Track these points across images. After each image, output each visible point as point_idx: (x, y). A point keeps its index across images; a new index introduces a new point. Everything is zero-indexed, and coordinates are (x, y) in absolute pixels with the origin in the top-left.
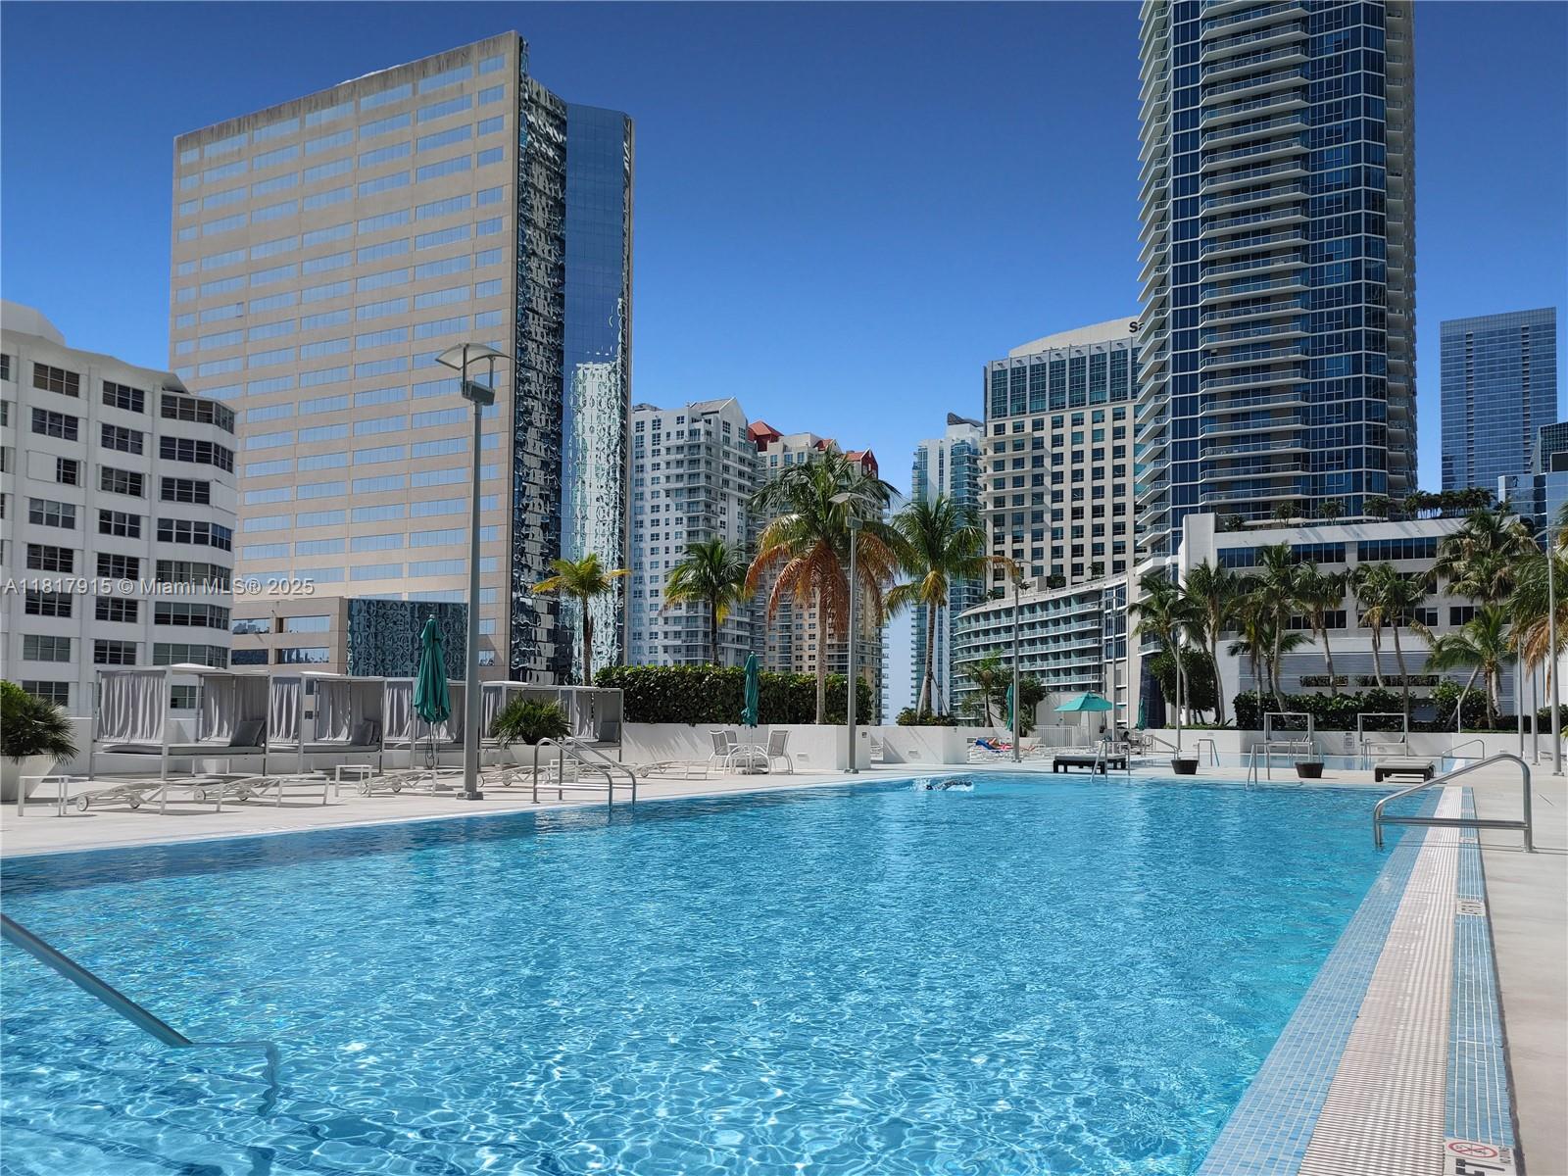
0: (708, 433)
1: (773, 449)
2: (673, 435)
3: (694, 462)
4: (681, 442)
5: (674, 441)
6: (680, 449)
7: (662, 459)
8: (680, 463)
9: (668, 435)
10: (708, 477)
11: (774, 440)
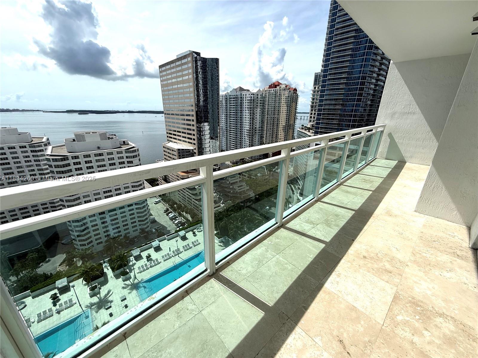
0: (254, 97)
3: (251, 103)
4: (249, 99)
7: (247, 101)
8: (249, 103)
11: (278, 85)
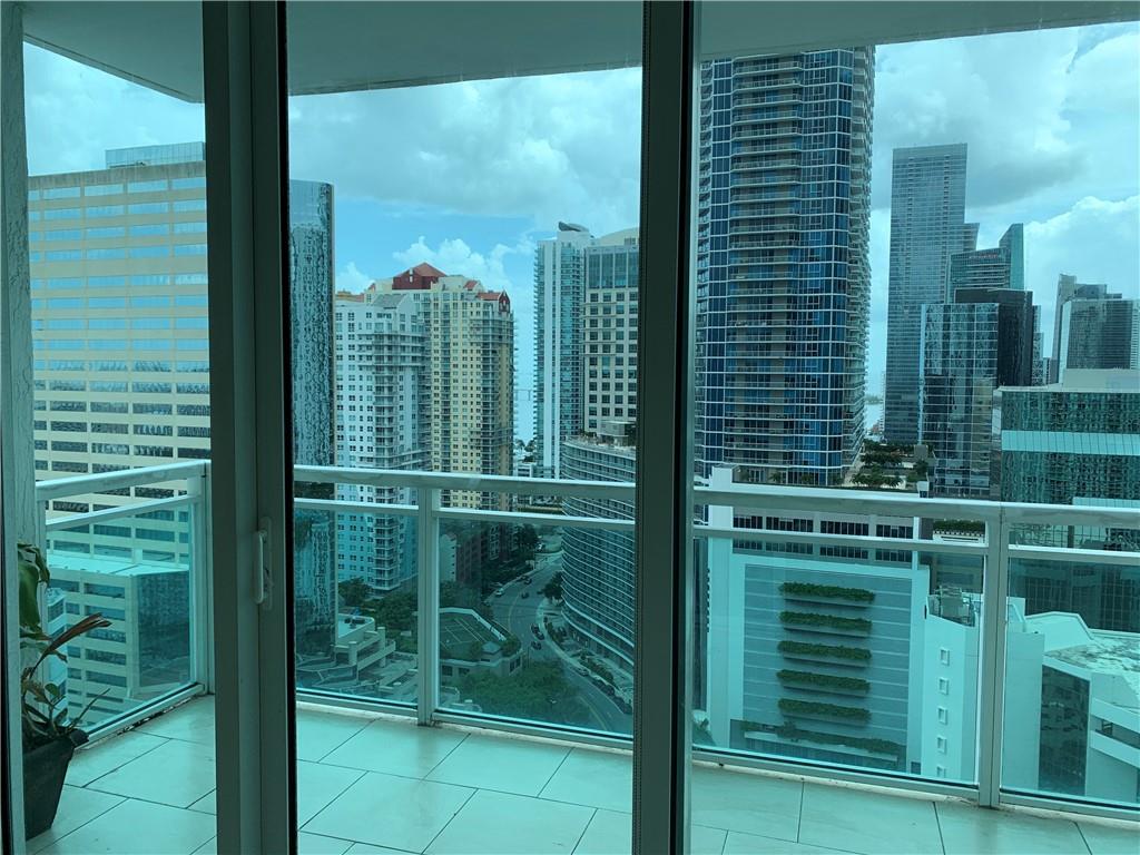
0: (390, 325)
1: (435, 288)
2: (364, 326)
3: (380, 348)
4: (369, 332)
5: (365, 331)
6: (368, 337)
7: (356, 342)
8: (369, 347)
9: (360, 324)
10: (390, 358)
11: (436, 280)
